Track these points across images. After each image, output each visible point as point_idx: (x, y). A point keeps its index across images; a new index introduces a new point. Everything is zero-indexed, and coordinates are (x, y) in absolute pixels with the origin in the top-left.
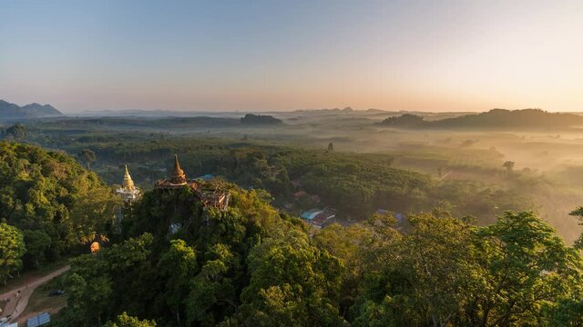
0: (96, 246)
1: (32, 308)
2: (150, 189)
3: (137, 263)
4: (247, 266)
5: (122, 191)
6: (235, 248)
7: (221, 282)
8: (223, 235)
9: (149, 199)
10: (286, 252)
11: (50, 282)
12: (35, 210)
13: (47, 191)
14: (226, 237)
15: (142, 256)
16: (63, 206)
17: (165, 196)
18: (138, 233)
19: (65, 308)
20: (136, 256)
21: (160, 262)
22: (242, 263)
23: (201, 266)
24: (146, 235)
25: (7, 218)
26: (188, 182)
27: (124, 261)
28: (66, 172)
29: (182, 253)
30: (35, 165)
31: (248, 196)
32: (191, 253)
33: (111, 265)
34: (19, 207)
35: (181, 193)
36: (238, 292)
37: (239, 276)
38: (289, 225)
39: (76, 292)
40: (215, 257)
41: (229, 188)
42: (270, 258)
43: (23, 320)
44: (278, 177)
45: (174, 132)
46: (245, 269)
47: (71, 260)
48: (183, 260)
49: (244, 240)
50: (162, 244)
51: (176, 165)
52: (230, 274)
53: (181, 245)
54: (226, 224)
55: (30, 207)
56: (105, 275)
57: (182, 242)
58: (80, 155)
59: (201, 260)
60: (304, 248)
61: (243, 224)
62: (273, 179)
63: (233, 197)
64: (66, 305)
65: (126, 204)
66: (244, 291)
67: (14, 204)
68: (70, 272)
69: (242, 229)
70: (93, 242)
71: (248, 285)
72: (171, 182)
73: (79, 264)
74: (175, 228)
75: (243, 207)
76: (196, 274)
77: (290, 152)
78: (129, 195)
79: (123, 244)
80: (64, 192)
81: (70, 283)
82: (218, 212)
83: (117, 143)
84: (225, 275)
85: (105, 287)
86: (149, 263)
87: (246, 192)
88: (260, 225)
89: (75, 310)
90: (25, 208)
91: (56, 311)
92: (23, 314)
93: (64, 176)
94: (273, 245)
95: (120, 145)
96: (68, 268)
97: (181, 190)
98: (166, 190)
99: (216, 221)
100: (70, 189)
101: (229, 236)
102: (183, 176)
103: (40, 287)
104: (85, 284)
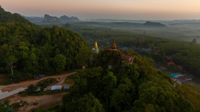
0: (84, 67)
1: (66, 83)
2: (103, 50)
3: (96, 77)
4: (138, 91)
5: (94, 49)
6: (133, 81)
7: (126, 94)
8: (129, 74)
9: (102, 53)
10: (159, 91)
11: (71, 76)
12: (70, 51)
13: (73, 46)
14: (130, 75)
15: (98, 74)
16: (76, 51)
17: (108, 54)
18: (97, 66)
19: (73, 86)
20: (96, 74)
21: (103, 79)
22: (136, 89)
23: (118, 85)
24: (100, 67)
25: (63, 53)
26: (117, 49)
27: (91, 75)
28: (79, 40)
29: (111, 78)
30: (71, 37)
31: (142, 60)
32: (115, 78)
33: (87, 75)
34: (66, 50)
35: (114, 53)
36: (133, 101)
37: (134, 94)
38: (162, 78)
39: (77, 81)
40: (124, 83)
41: (134, 54)
42: (150, 91)
43: (63, 85)
44: (159, 53)
46: (137, 92)
47: (77, 70)
48: (112, 80)
49: (138, 79)
50: (104, 73)
51: (113, 42)
52: (130, 92)
54: (131, 70)
55: (68, 50)
56: (86, 78)
57: (112, 73)
58: (83, 35)
59: (118, 83)
60: (169, 91)
61: (138, 72)
62: (157, 53)
63: (135, 59)
64: (74, 85)
65: (95, 54)
66: (136, 101)
67: (65, 48)
68: (76, 74)
69: (138, 74)
70: (83, 66)
71: (138, 99)
72: (111, 48)
73: (78, 72)
74: (110, 67)
75: (139, 64)
76: (116, 88)
77: (168, 41)
78: (96, 51)
79: (92, 69)
80: (77, 47)
81: (76, 78)
82: (128, 64)
83: (94, 31)
84: (127, 92)
85: (85, 82)
86: (100, 78)
87: (142, 57)
88: (147, 74)
89: (76, 87)
90: (67, 50)
91: (71, 85)
94: (152, 85)
95: (95, 32)
96: (75, 72)
98: (109, 51)
99: (127, 68)
100: (79, 46)
101: (131, 76)
102: (116, 47)
103: (68, 76)
104: (80, 79)
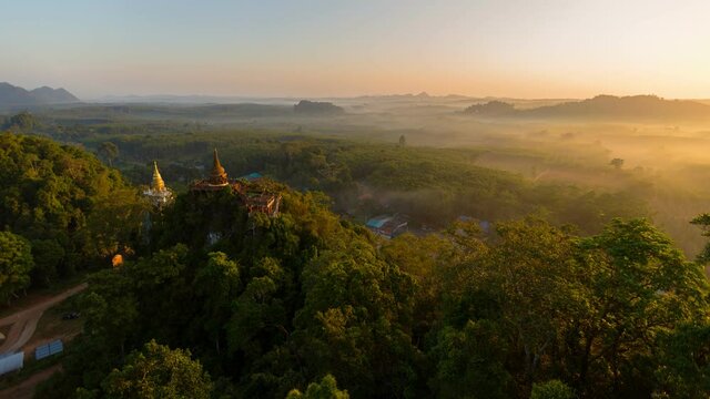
0: (118, 259)
1: (42, 334)
2: (185, 191)
3: (168, 281)
4: (300, 284)
5: (150, 193)
6: (286, 262)
7: (270, 303)
8: (273, 246)
9: (183, 203)
10: (348, 267)
11: (63, 303)
12: (46, 216)
13: (60, 193)
14: (276, 248)
15: (174, 272)
16: (79, 211)
17: (202, 199)
18: (169, 244)
19: (81, 335)
20: (167, 271)
21: (195, 280)
22: (295, 279)
23: (245, 285)
24: (180, 247)
25: (12, 226)
26: (230, 182)
27: (153, 277)
28: (83, 170)
29: (223, 268)
30: (46, 161)
31: (302, 200)
32: (234, 267)
33: (136, 283)
34: (26, 212)
35: (221, 196)
36: (291, 315)
37: (292, 295)
38: (352, 235)
39: (93, 315)
40: (262, 273)
41: (280, 189)
42: (329, 274)
43: (31, 348)
44: (338, 176)
45: (213, 122)
46: (299, 288)
47: (88, 276)
48: (224, 276)
49: (298, 253)
50: (199, 258)
51: (215, 161)
52: (281, 293)
53: (221, 259)
54: (276, 234)
55: (39, 212)
56: (129, 294)
57: (223, 254)
58: (100, 150)
59: (245, 276)
60: (369, 262)
61: (296, 233)
62: (333, 179)
63: (284, 201)
64: (82, 331)
65: (156, 209)
66: (298, 314)
67: (20, 209)
68: (88, 291)
69: (295, 239)
70: (115, 254)
71: (302, 306)
72: (210, 182)
73: (98, 281)
74: (214, 238)
75: (296, 213)
76: (239, 294)
77: (353, 147)
78: (158, 197)
79: (152, 256)
80: (80, 194)
81: (88, 304)
82: (267, 219)
83: (144, 135)
84: (274, 295)
85: (129, 309)
86: (183, 279)
87: (300, 194)
88: (317, 235)
89: (94, 336)
90: (33, 213)
91: (70, 337)
92: (31, 341)
93: (81, 175)
94: (332, 258)
95: (148, 137)
96: (86, 285)
97: (221, 192)
98: (204, 192)
99: (264, 230)
100: (88, 191)
101: (279, 249)
102: (224, 175)
103: (51, 309)
104: (105, 305)
